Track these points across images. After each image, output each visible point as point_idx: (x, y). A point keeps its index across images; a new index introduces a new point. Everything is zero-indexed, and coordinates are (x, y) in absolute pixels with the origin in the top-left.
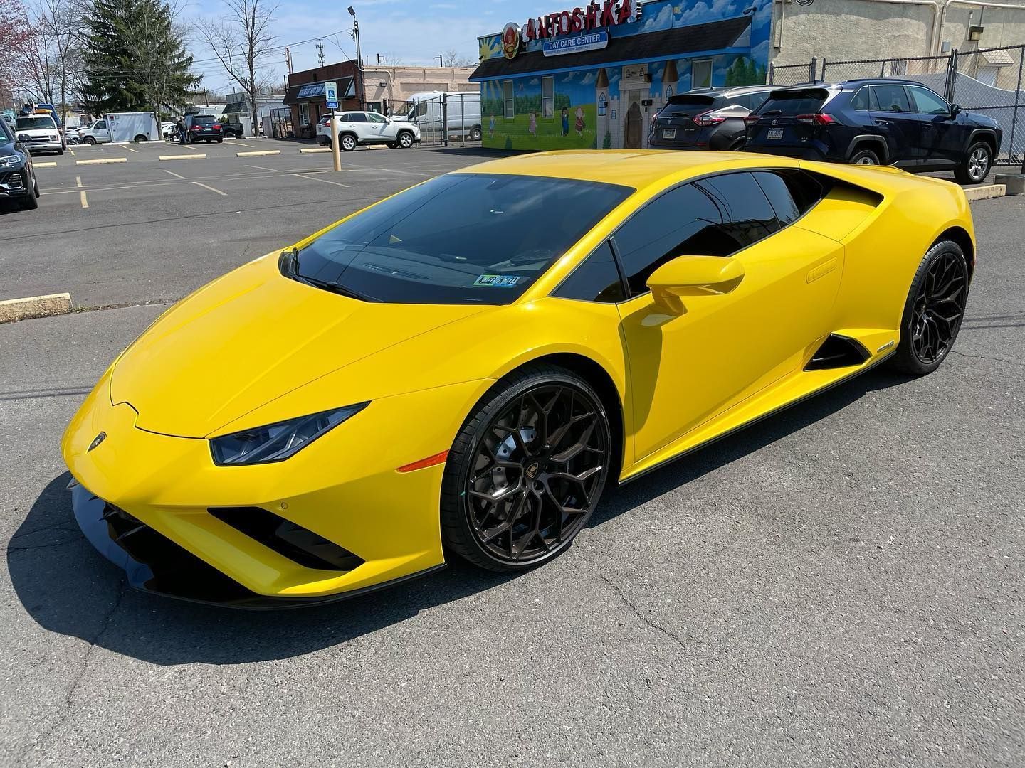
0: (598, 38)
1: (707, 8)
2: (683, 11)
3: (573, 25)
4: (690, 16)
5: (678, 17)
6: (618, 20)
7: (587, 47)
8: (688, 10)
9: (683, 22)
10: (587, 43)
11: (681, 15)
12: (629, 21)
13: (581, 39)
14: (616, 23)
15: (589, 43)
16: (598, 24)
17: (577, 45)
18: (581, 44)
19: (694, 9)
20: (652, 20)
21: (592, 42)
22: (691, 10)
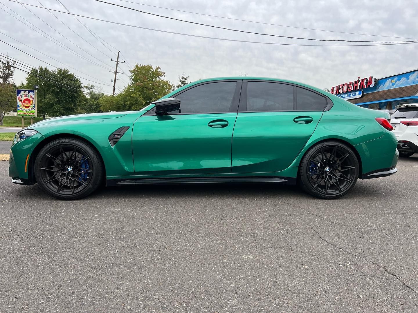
0: (358, 93)
1: (406, 80)
2: (396, 82)
3: (349, 89)
4: (399, 83)
5: (393, 84)
6: (366, 86)
7: (354, 97)
8: (398, 81)
9: (396, 86)
10: (353, 96)
11: (395, 83)
12: (371, 86)
13: (352, 94)
14: (366, 87)
15: (354, 95)
16: (358, 88)
17: (349, 96)
18: (351, 96)
19: (401, 81)
20: (382, 86)
21: (355, 95)
22: (399, 81)
